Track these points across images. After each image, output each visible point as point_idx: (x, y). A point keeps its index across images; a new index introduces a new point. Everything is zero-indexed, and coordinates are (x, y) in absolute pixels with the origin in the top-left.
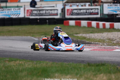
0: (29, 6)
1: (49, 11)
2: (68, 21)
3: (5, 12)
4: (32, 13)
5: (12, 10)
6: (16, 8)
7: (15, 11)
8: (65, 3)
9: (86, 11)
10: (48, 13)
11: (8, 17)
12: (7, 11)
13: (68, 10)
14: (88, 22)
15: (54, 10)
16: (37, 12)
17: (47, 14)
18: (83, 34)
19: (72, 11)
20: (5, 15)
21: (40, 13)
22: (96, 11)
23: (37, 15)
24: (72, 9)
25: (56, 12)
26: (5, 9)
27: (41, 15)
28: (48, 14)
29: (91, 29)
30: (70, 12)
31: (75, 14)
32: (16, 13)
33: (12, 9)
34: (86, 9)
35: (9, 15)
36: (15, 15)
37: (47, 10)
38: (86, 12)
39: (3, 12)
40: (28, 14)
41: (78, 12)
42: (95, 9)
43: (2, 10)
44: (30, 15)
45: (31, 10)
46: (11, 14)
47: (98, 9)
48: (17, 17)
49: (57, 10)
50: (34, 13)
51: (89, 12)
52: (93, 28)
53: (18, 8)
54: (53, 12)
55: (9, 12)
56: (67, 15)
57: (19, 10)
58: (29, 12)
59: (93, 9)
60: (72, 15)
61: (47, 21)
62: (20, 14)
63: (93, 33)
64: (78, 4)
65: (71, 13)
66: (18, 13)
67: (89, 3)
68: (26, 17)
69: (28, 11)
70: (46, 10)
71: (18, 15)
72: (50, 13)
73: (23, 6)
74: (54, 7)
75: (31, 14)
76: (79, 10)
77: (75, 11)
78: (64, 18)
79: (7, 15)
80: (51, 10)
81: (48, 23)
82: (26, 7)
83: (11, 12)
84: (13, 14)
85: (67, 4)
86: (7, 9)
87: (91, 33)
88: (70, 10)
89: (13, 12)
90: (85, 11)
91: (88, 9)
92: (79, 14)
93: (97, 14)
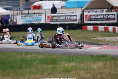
0: (50, 13)
1: (68, 17)
2: (86, 26)
3: (27, 18)
4: (52, 18)
5: (34, 17)
6: (38, 15)
7: (37, 17)
8: (84, 9)
9: (104, 16)
10: (68, 18)
11: (29, 23)
12: (29, 17)
13: (86, 16)
14: (105, 27)
15: (74, 16)
16: (58, 18)
17: (66, 20)
18: (99, 37)
19: (90, 17)
20: (27, 21)
21: (60, 19)
22: (113, 17)
23: (57, 20)
24: (90, 15)
25: (75, 18)
26: (27, 15)
27: (61, 20)
28: (68, 20)
29: (108, 34)
30: (88, 18)
31: (93, 19)
32: (37, 19)
33: (34, 15)
34: (104, 15)
35: (31, 21)
36: (37, 21)
37: (67, 16)
38: (104, 18)
39: (26, 19)
40: (49, 20)
41: (96, 18)
42: (112, 15)
43: (24, 16)
44: (50, 21)
45: (52, 16)
46: (33, 20)
47: (115, 15)
48: (38, 23)
49: (76, 16)
50: (54, 19)
51: (107, 17)
52: (110, 32)
53: (39, 15)
54: (72, 18)
55: (31, 18)
56: (86, 20)
57: (40, 17)
58: (50, 18)
59: (110, 15)
60: (90, 20)
61: (67, 26)
62: (41, 20)
63: (109, 37)
64: (96, 10)
65: (90, 19)
66: (40, 19)
67: (106, 10)
68: (47, 22)
69: (48, 17)
70: (65, 16)
71: (39, 21)
72: (69, 18)
73: (44, 13)
74: (73, 13)
75: (52, 20)
76: (97, 16)
77: (93, 17)
78: (82, 23)
79: (29, 21)
80: (71, 16)
81: (67, 29)
82: (46, 13)
83: (32, 18)
84: (35, 20)
85: (86, 10)
86: (29, 15)
87: (107, 37)
88: (89, 16)
89: (34, 18)
90: (102, 17)
91: (105, 15)
92: (97, 19)
93: (114, 19)
